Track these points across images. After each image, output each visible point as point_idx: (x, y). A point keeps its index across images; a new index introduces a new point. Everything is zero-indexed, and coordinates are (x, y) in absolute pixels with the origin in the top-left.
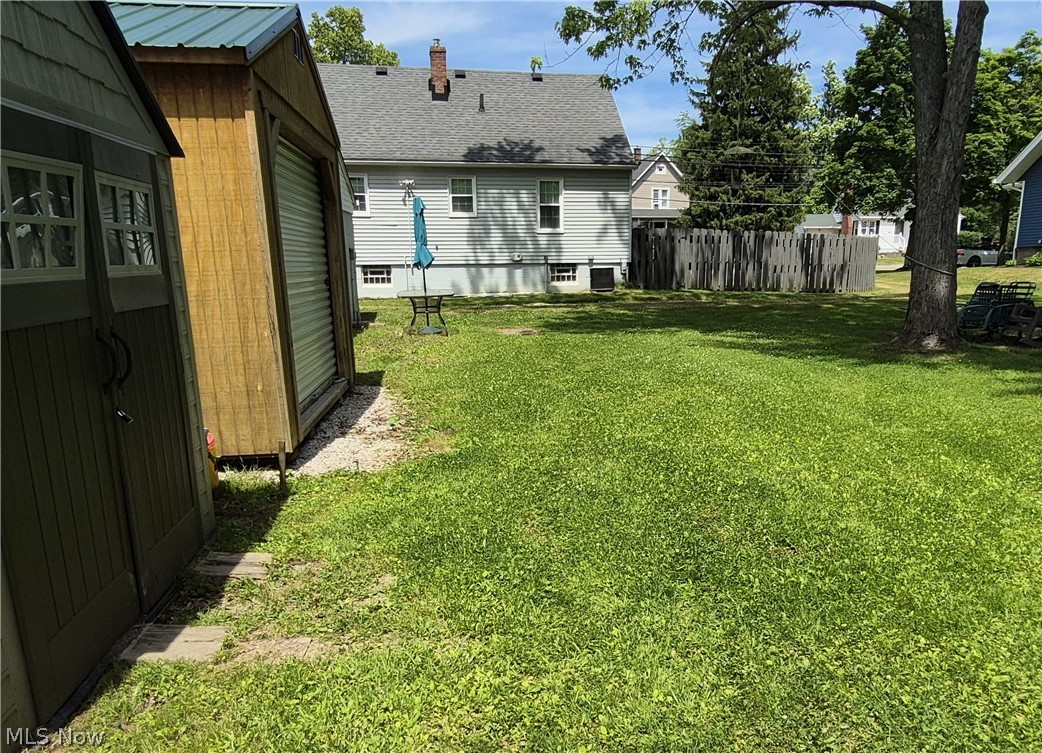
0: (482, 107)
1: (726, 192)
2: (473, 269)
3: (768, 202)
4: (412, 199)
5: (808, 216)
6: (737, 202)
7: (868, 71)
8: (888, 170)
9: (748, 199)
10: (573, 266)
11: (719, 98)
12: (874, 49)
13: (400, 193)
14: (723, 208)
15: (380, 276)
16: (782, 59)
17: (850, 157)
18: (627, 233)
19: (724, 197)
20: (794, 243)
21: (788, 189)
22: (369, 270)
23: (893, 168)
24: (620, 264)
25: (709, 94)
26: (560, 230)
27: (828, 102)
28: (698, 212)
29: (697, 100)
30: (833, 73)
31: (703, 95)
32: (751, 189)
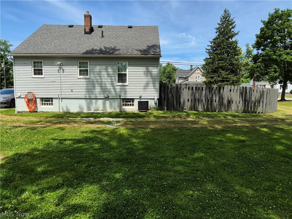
0: (103, 36)
1: (216, 76)
2: (88, 100)
3: (229, 79)
4: (62, 70)
5: (243, 84)
6: (220, 79)
7: (265, 34)
8: (274, 66)
9: (223, 78)
10: (133, 100)
11: (215, 51)
12: (267, 27)
13: (57, 68)
14: (215, 81)
15: (48, 102)
16: (234, 39)
17: (259, 62)
18: (158, 86)
19: (216, 78)
20: (238, 91)
21: (236, 75)
22: (43, 100)
23: (276, 65)
24: (154, 99)
25: (211, 49)
26: (127, 84)
27: (247, 54)
28: (208, 82)
29: (208, 51)
30: (249, 46)
31: (210, 49)
32: (224, 75)
